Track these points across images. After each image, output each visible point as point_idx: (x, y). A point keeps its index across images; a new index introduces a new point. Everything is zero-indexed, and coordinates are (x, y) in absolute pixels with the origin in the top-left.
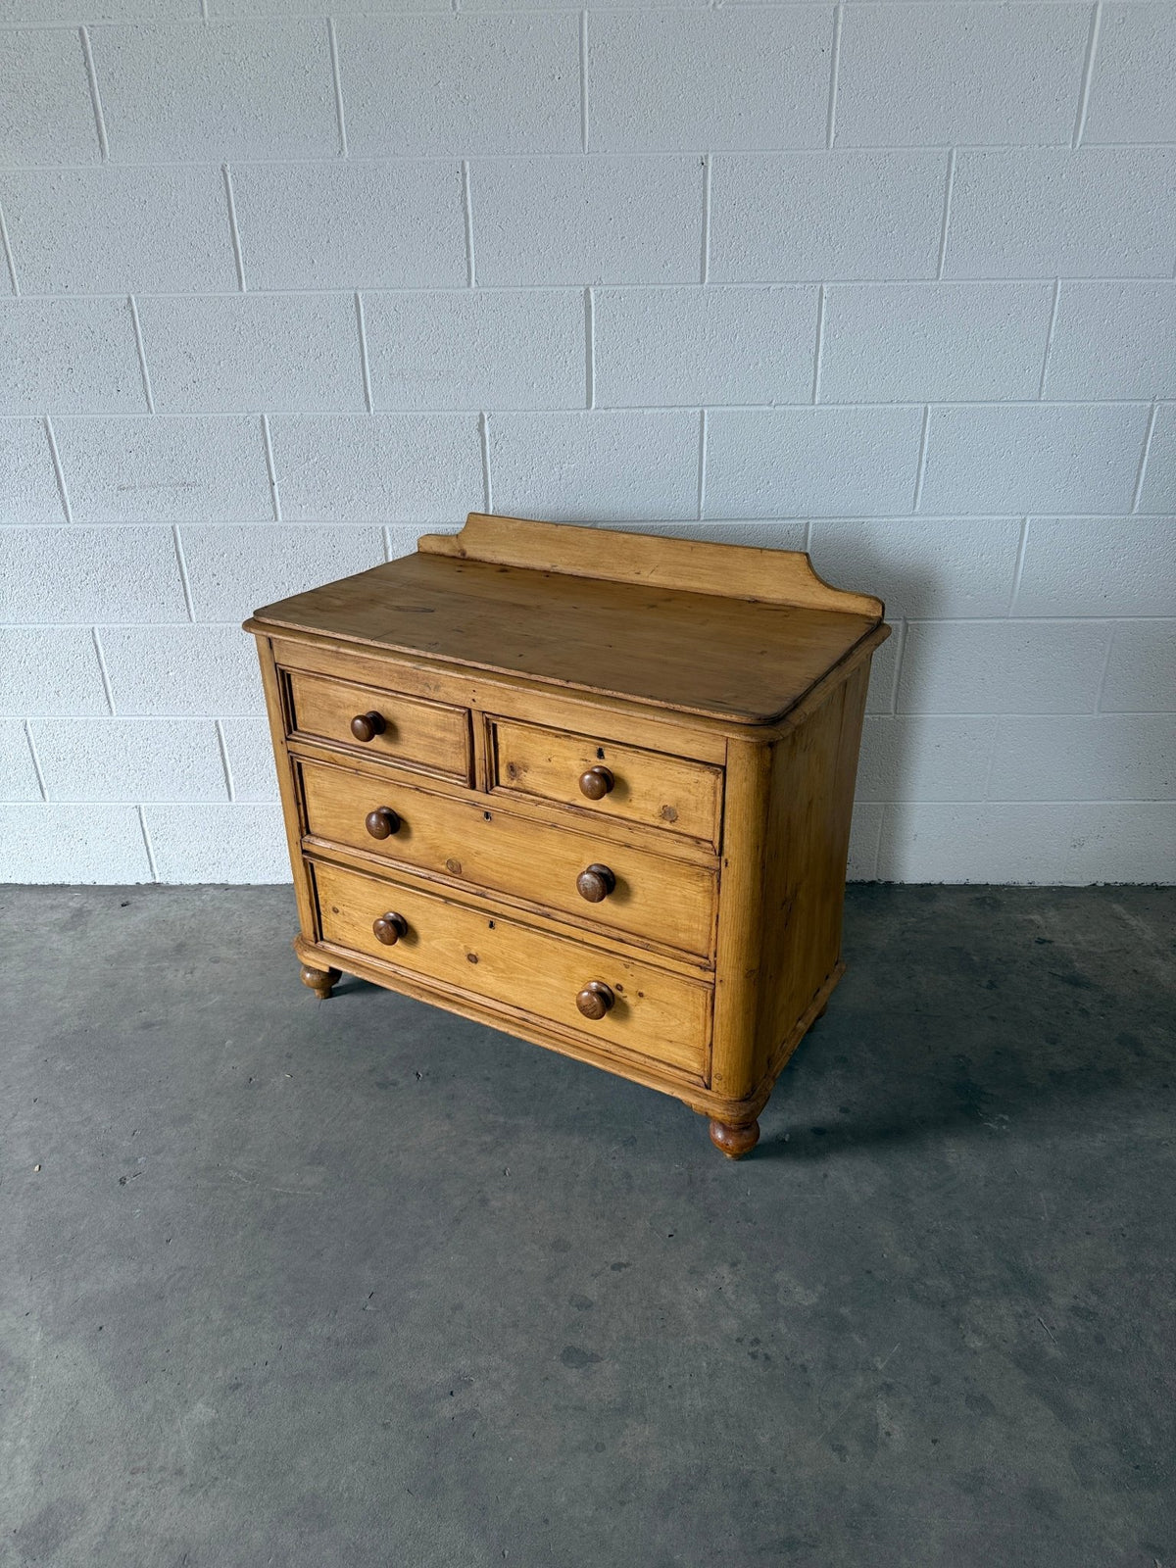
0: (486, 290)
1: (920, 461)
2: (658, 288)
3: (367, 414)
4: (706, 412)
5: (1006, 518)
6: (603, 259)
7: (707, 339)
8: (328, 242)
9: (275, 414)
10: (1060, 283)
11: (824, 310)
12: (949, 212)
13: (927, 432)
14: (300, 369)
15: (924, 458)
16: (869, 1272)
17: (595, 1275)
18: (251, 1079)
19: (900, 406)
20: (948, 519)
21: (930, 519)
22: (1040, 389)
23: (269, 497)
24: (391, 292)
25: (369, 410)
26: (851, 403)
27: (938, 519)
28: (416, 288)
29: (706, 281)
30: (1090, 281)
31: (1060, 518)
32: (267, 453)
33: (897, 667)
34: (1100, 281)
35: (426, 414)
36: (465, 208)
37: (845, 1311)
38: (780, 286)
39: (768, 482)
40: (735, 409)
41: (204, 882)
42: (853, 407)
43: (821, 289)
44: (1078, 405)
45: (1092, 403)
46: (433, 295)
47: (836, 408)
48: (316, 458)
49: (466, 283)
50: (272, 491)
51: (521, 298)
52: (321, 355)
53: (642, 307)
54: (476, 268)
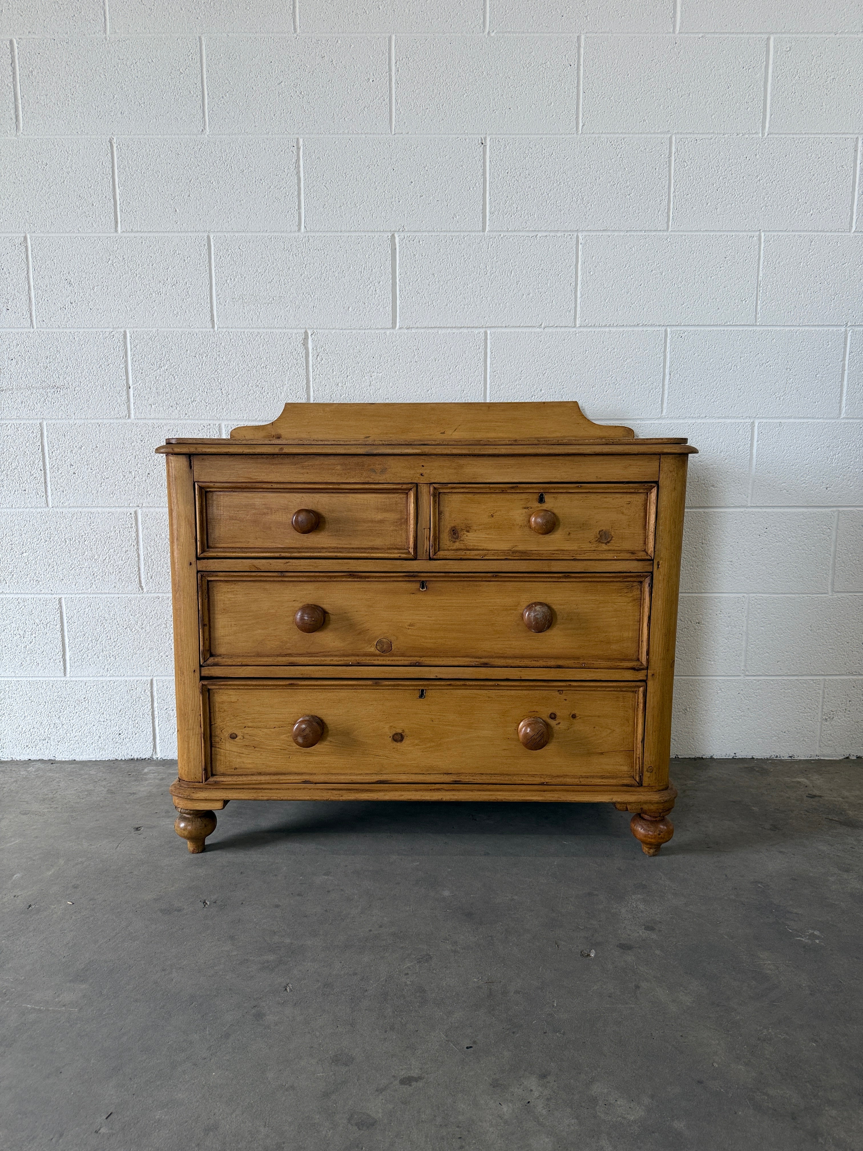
0: (313, 234)
1: (664, 374)
2: (448, 234)
3: (212, 330)
4: (489, 332)
5: (738, 421)
6: (406, 212)
7: (488, 274)
8: (189, 196)
9: (135, 330)
10: (763, 234)
11: (580, 253)
12: (673, 181)
13: (668, 350)
14: (160, 293)
15: (667, 371)
17: (380, 1091)
18: (30, 906)
19: (645, 329)
20: (691, 421)
21: (676, 421)
22: (756, 316)
23: (125, 397)
24: (236, 235)
25: (213, 327)
26: (605, 326)
27: (682, 421)
28: (256, 232)
29: (487, 230)
30: (786, 233)
31: (783, 421)
32: (126, 361)
34: (794, 233)
35: (261, 330)
36: (298, 173)
38: (545, 234)
39: (541, 390)
40: (513, 330)
41: (33, 758)
42: (607, 329)
43: (577, 237)
44: (787, 329)
45: (798, 328)
46: (270, 237)
47: (593, 330)
48: (167, 366)
49: (297, 228)
50: (128, 393)
51: (340, 241)
52: (177, 283)
53: (436, 249)
54: (305, 217)
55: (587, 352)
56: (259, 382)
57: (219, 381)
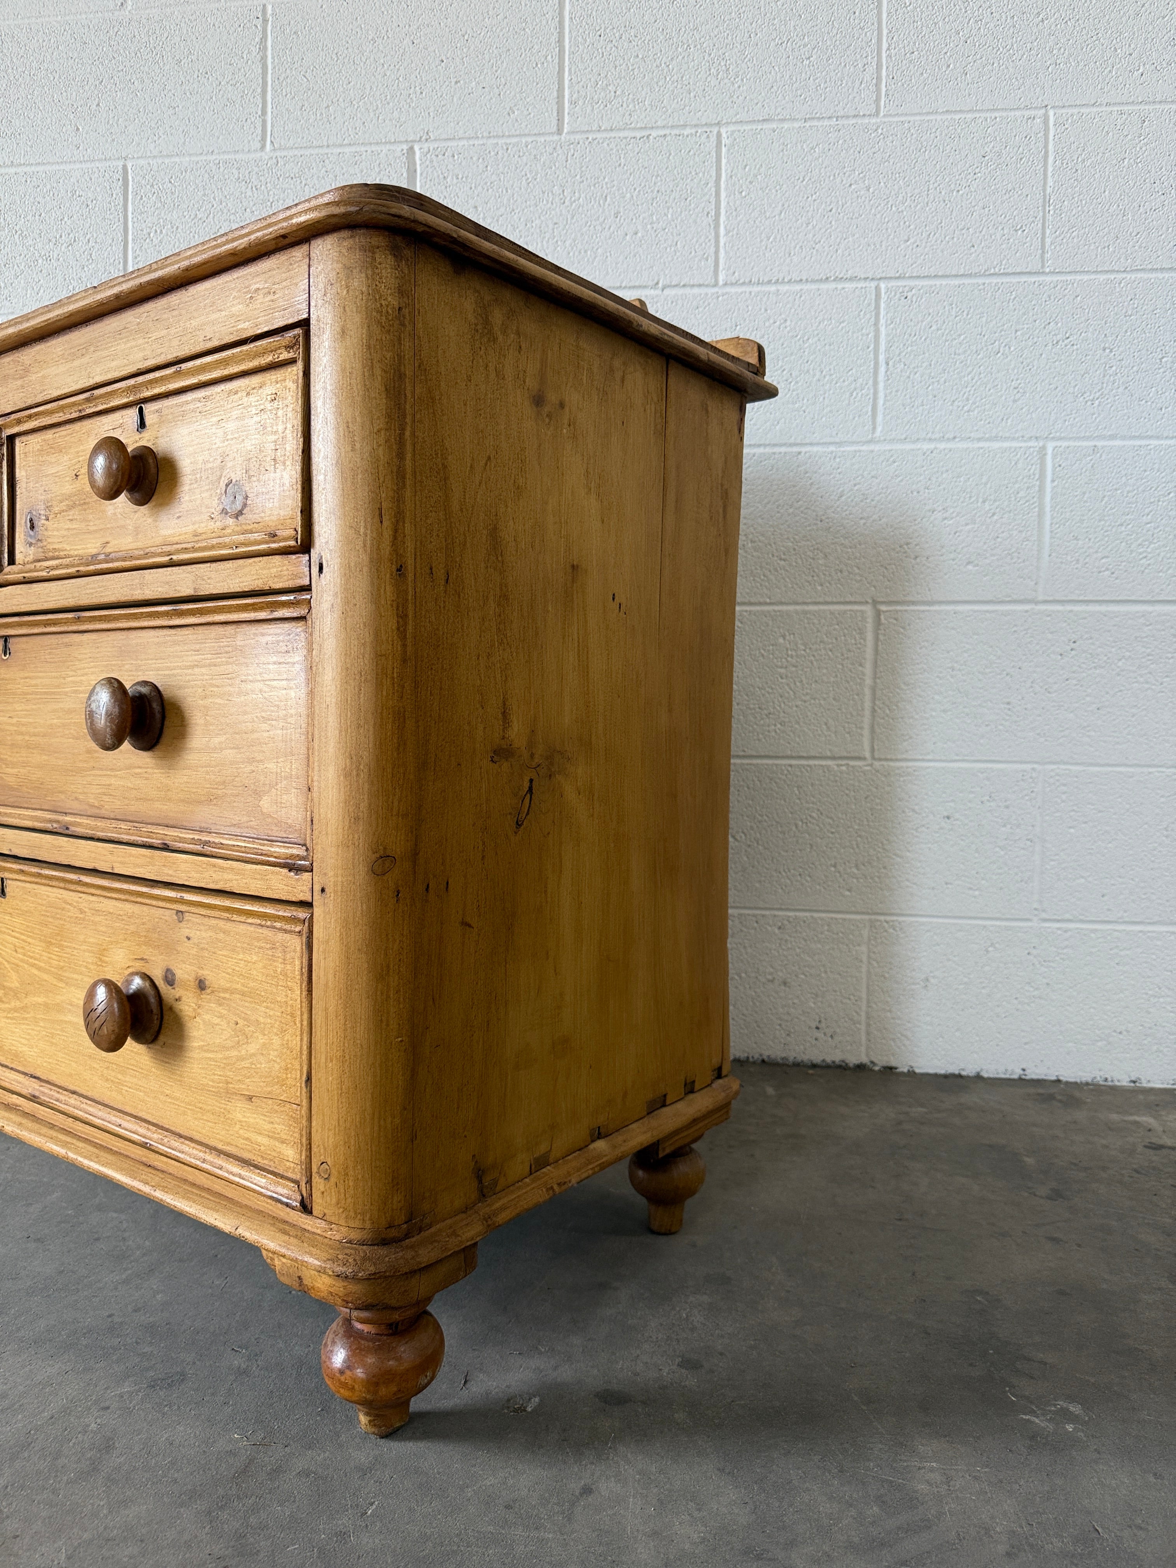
0: (284, 153)
1: (876, 364)
2: (501, 141)
5: (1015, 444)
6: (432, 109)
7: (567, 203)
8: (98, 105)
10: (1051, 113)
11: (724, 161)
12: (885, 32)
13: (882, 321)
14: (48, 259)
15: (882, 358)
19: (840, 286)
20: (926, 446)
21: (899, 446)
22: (1042, 257)
24: (166, 161)
26: (769, 282)
27: (908, 447)
28: (197, 155)
29: (565, 131)
30: (1095, 110)
31: (1100, 444)
33: (868, 681)
34: (1109, 109)
36: (264, 59)
42: (773, 288)
43: (719, 135)
44: (1102, 277)
45: (1124, 275)
46: (217, 162)
47: (748, 289)
49: (259, 145)
51: (327, 161)
52: (75, 241)
53: (481, 166)
54: (272, 126)
55: (738, 327)
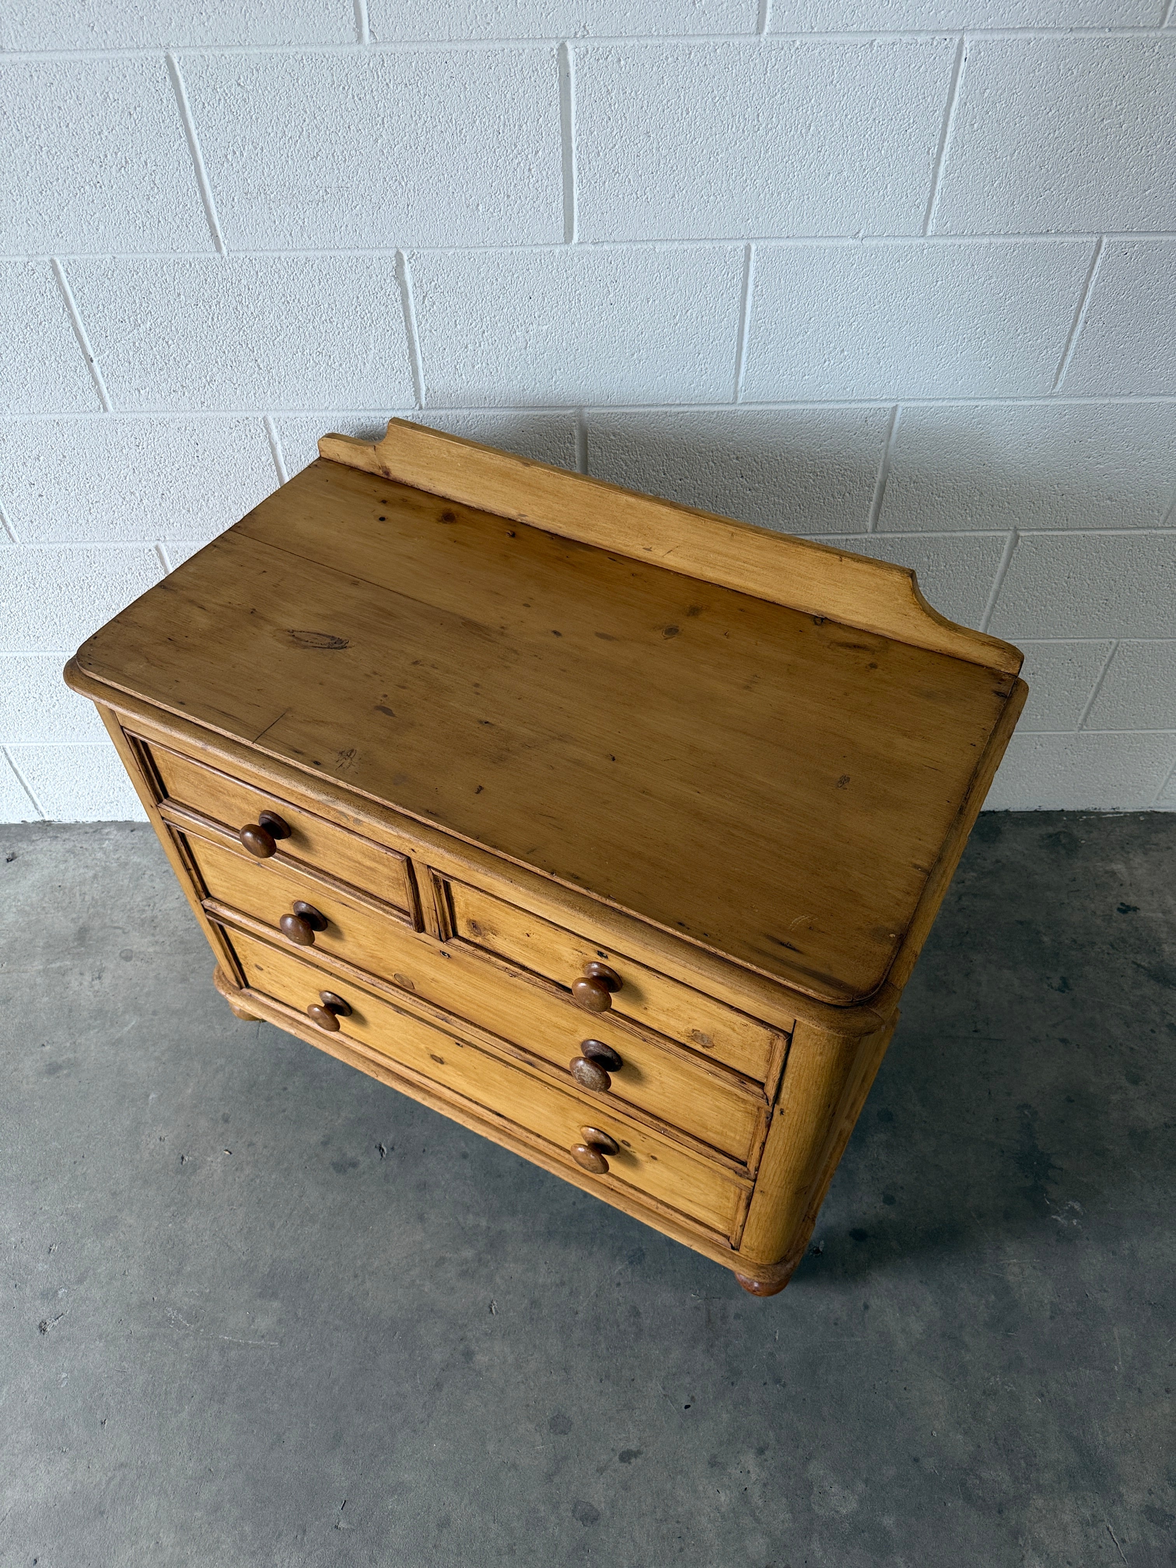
0: (390, 48)
1: (1076, 321)
2: (682, 42)
3: (217, 255)
4: (753, 248)
7: (761, 131)
9: (72, 257)
11: (960, 82)
13: (1093, 279)
16: (916, 1460)
17: (601, 1470)
18: (183, 1158)
19: (1058, 239)
20: (1101, 401)
21: (1075, 401)
23: (88, 378)
24: (227, 53)
25: (219, 249)
26: (984, 234)
27: (1083, 401)
28: (269, 46)
29: (767, 30)
32: (71, 316)
35: (310, 254)
37: (888, 1521)
38: (890, 39)
39: (843, 351)
40: (800, 244)
41: (103, 819)
42: (986, 240)
43: (961, 42)
46: (299, 57)
47: (958, 241)
48: (149, 323)
49: (353, 36)
50: (91, 370)
51: (450, 63)
52: (127, 162)
53: (655, 77)
54: (369, 9)
55: (939, 283)
56: (322, 346)
57: (249, 346)
